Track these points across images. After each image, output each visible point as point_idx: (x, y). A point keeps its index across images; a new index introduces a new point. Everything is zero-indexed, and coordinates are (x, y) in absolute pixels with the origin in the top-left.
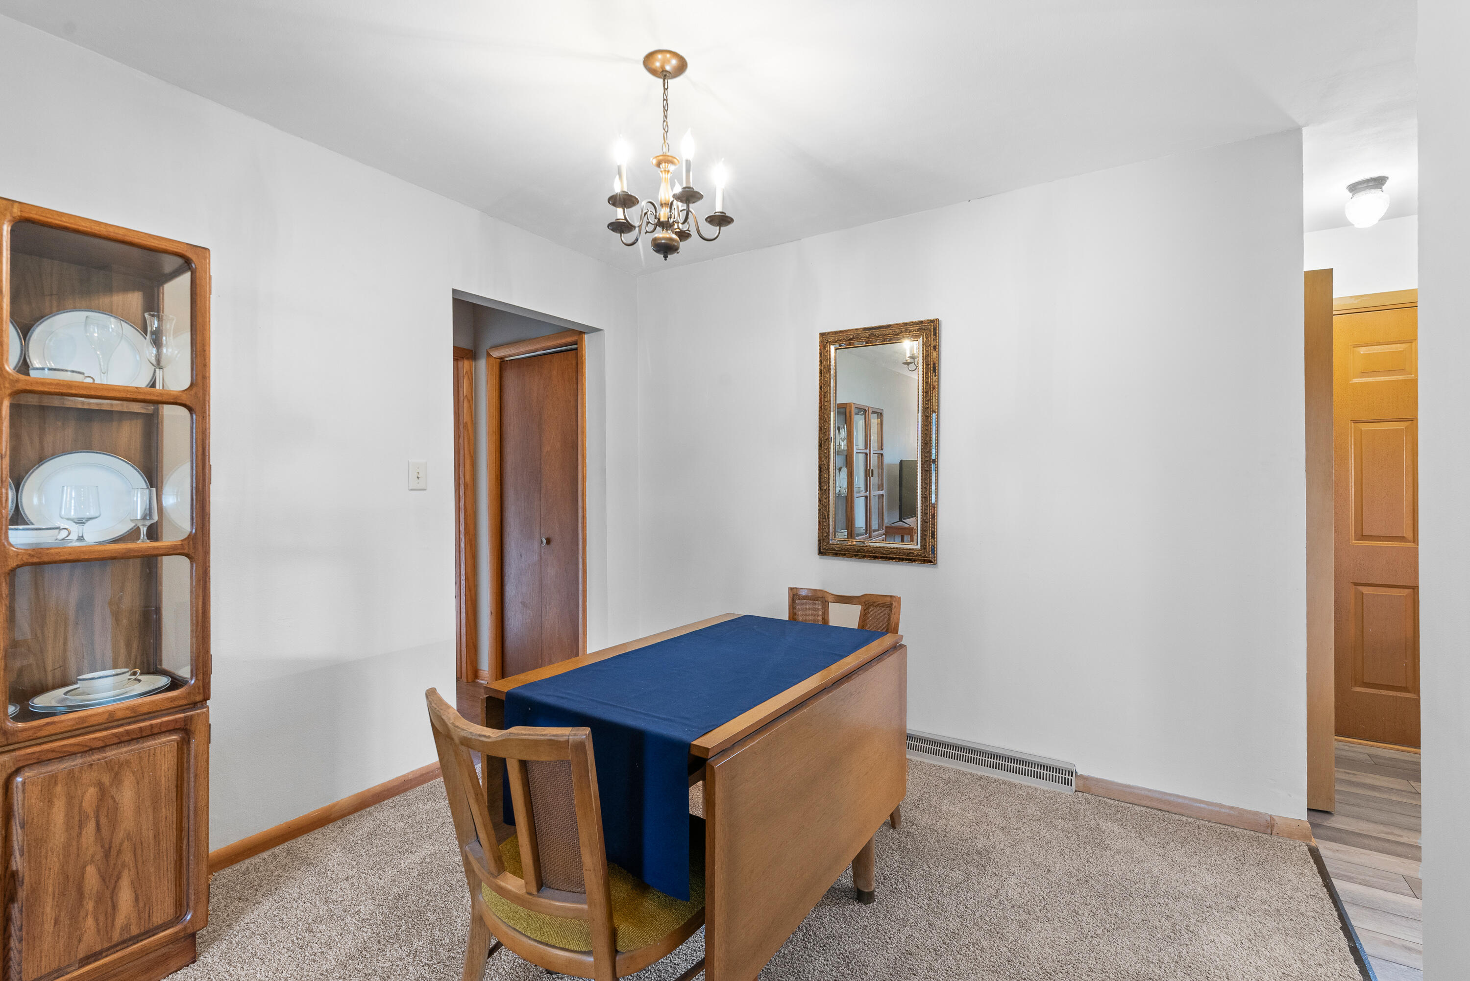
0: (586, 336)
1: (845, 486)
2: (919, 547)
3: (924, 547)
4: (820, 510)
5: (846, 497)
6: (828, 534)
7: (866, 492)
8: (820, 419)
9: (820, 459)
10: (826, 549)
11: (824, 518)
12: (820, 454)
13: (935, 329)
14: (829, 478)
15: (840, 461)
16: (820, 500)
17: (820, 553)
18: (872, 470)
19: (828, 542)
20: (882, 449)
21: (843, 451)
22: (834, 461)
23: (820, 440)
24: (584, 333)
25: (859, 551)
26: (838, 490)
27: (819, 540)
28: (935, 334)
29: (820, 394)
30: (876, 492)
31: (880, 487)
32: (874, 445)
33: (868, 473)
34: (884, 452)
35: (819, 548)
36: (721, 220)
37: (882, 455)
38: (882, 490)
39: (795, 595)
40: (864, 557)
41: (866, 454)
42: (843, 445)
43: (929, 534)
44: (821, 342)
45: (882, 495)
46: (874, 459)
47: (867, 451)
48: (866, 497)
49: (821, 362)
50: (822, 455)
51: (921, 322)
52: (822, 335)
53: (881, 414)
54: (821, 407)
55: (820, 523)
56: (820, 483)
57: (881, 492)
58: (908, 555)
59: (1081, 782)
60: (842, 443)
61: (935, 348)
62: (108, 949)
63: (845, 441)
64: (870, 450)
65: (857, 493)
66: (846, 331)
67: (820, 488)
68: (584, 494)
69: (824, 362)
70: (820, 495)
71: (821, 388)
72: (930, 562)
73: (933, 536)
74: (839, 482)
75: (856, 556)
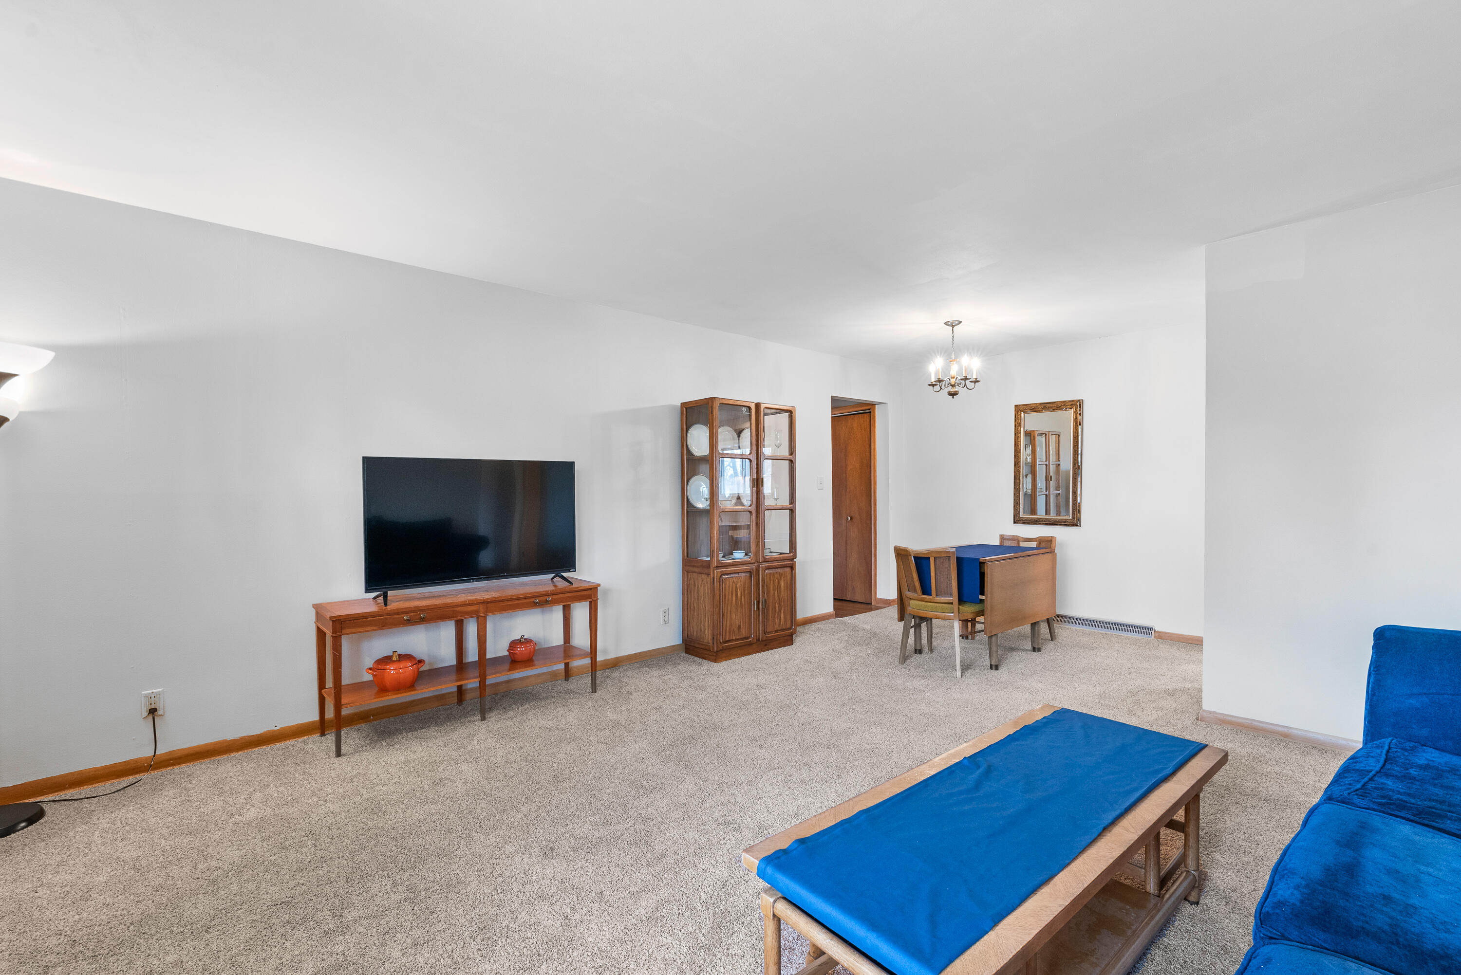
0: (876, 406)
1: (1030, 488)
2: (1071, 518)
3: (1073, 518)
4: (1014, 499)
5: (1031, 495)
6: (1019, 512)
7: (1046, 491)
8: (1015, 451)
9: (1015, 472)
10: (1017, 520)
11: (1017, 504)
12: (1014, 469)
13: (1080, 405)
14: (1020, 482)
15: (1028, 469)
16: (1015, 494)
17: (1015, 522)
18: (1051, 477)
19: (1019, 516)
20: (1059, 461)
21: (1029, 463)
22: (1023, 471)
23: (1015, 462)
24: (875, 405)
25: (1036, 521)
26: (1025, 490)
27: (1014, 516)
28: (1080, 407)
29: (1015, 437)
30: (1053, 492)
31: (1057, 488)
32: (1053, 458)
33: (1048, 478)
34: (1061, 463)
35: (1014, 520)
36: (976, 381)
37: (1059, 465)
38: (1059, 490)
39: (1002, 538)
40: (1040, 524)
41: (1046, 465)
42: (1029, 459)
43: (1076, 511)
44: (1016, 410)
45: (1059, 494)
46: (1052, 468)
47: (1047, 463)
48: (1046, 495)
49: (1015, 420)
50: (1016, 470)
51: (1073, 401)
52: (1016, 406)
53: (1059, 435)
54: (1015, 445)
55: (1014, 506)
56: (1015, 485)
57: (1058, 492)
58: (1065, 522)
59: (1157, 634)
60: (1028, 458)
61: (1080, 414)
62: (779, 630)
63: (1030, 456)
64: (1049, 462)
65: (1039, 492)
66: (1030, 404)
67: (1015, 488)
68: (875, 492)
69: (1017, 421)
70: (1014, 491)
71: (1015, 434)
72: (1077, 525)
73: (1079, 512)
74: (1026, 485)
75: (1035, 524)
